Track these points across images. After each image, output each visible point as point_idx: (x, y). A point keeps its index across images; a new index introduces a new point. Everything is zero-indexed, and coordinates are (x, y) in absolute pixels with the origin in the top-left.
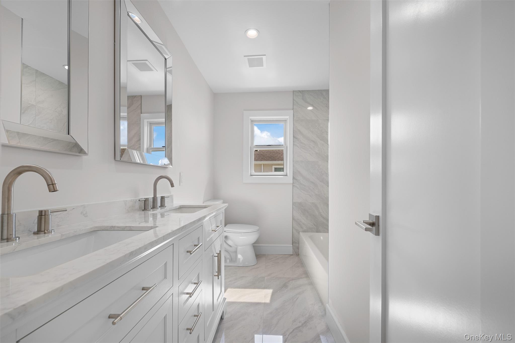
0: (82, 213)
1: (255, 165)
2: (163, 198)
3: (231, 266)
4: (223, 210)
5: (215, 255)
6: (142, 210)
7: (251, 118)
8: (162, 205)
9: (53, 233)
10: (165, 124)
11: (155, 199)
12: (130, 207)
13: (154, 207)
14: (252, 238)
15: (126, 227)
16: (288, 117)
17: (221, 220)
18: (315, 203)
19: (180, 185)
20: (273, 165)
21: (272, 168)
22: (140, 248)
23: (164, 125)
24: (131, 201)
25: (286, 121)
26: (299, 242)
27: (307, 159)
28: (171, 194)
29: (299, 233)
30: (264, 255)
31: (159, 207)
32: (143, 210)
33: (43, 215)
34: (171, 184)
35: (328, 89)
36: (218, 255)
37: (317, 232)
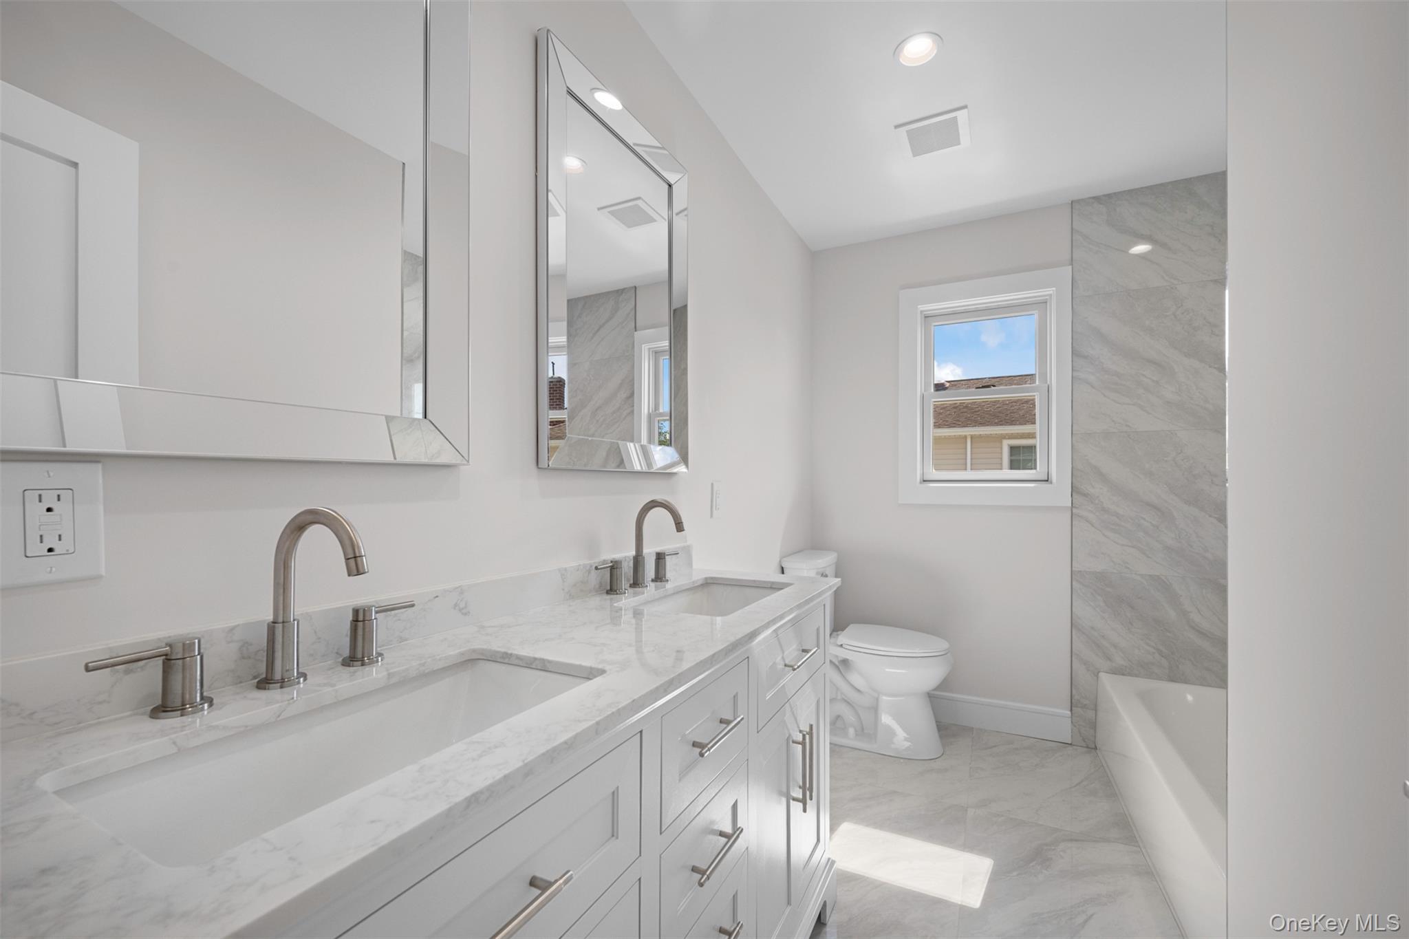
0: (456, 605)
1: (938, 441)
2: (660, 557)
3: (859, 750)
4: (828, 599)
5: (795, 739)
6: (605, 591)
7: (922, 307)
8: (659, 577)
9: (380, 663)
10: (668, 353)
11: (638, 561)
12: (575, 585)
13: (636, 583)
14: (928, 675)
15: (535, 659)
16: (1051, 291)
17: (818, 630)
18: (1163, 578)
19: (712, 516)
20: (1005, 438)
21: (1001, 448)
22: (505, 776)
23: (668, 357)
24: (578, 570)
25: (1046, 302)
26: (1096, 705)
27: (1127, 426)
28: (688, 543)
29: (1097, 676)
30: (967, 730)
31: (653, 581)
32: (608, 593)
33: (360, 620)
34: (676, 524)
35: (1225, 169)
36: (804, 736)
37: (1172, 679)
